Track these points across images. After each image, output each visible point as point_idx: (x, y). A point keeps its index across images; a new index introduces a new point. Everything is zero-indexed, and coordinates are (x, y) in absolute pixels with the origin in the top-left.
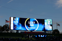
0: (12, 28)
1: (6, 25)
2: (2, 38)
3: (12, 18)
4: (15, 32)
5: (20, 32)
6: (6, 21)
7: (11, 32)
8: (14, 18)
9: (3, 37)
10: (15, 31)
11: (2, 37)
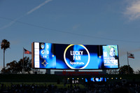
0: (37, 65)
1: (24, 58)
2: (18, 85)
3: (37, 45)
4: (44, 73)
5: (52, 72)
6: (25, 50)
7: (36, 72)
8: (40, 44)
9: (20, 83)
10: (44, 71)
11: (17, 83)
